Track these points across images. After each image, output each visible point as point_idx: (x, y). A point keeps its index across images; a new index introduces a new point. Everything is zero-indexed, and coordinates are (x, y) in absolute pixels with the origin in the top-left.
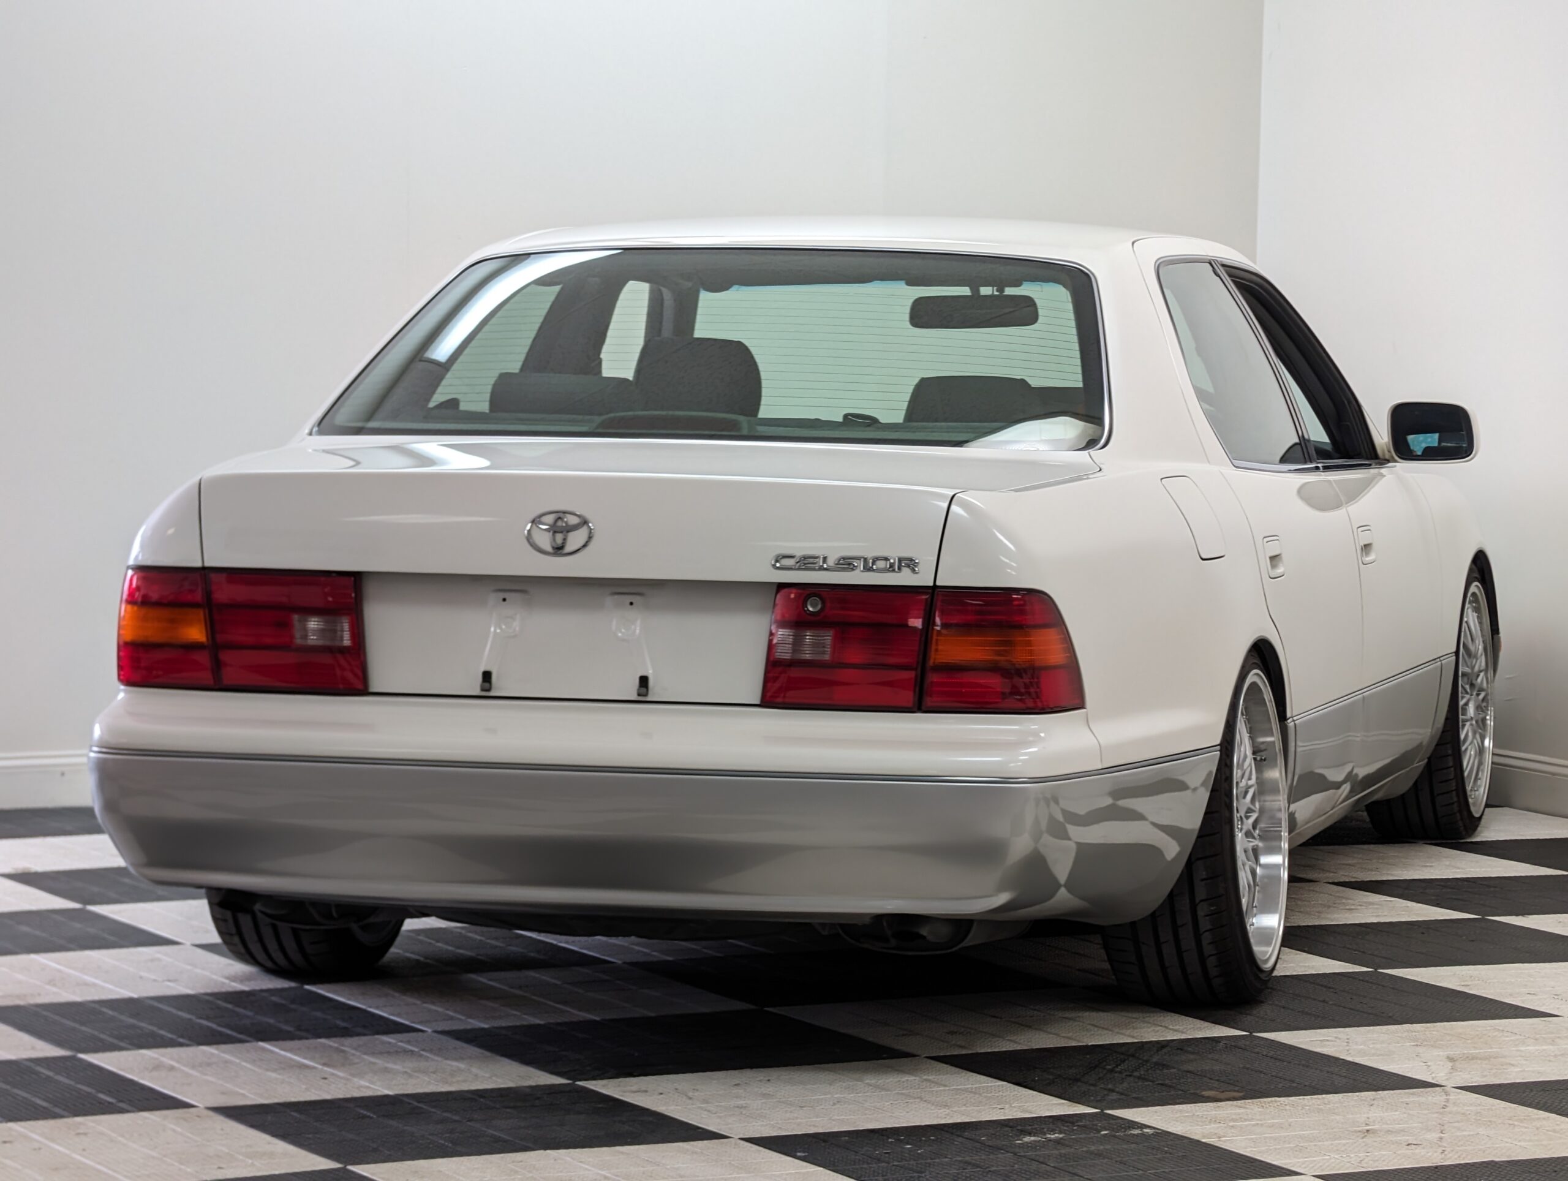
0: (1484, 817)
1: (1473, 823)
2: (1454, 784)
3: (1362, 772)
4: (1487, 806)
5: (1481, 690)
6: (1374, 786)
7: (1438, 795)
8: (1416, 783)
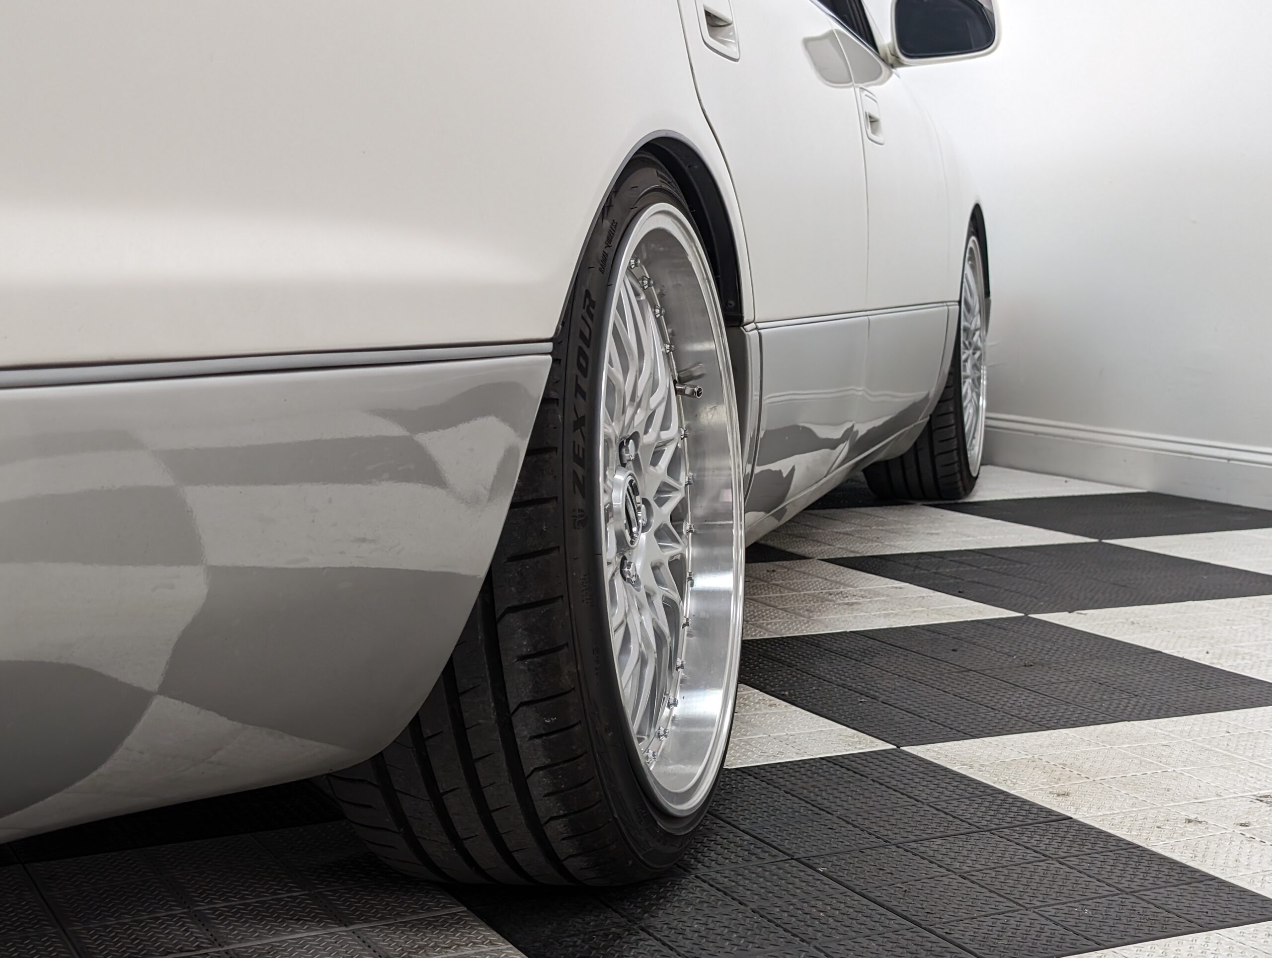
0: (980, 476)
1: (971, 482)
2: (956, 443)
3: (862, 429)
4: (982, 464)
5: (977, 348)
6: (873, 446)
7: (940, 454)
8: (915, 444)
